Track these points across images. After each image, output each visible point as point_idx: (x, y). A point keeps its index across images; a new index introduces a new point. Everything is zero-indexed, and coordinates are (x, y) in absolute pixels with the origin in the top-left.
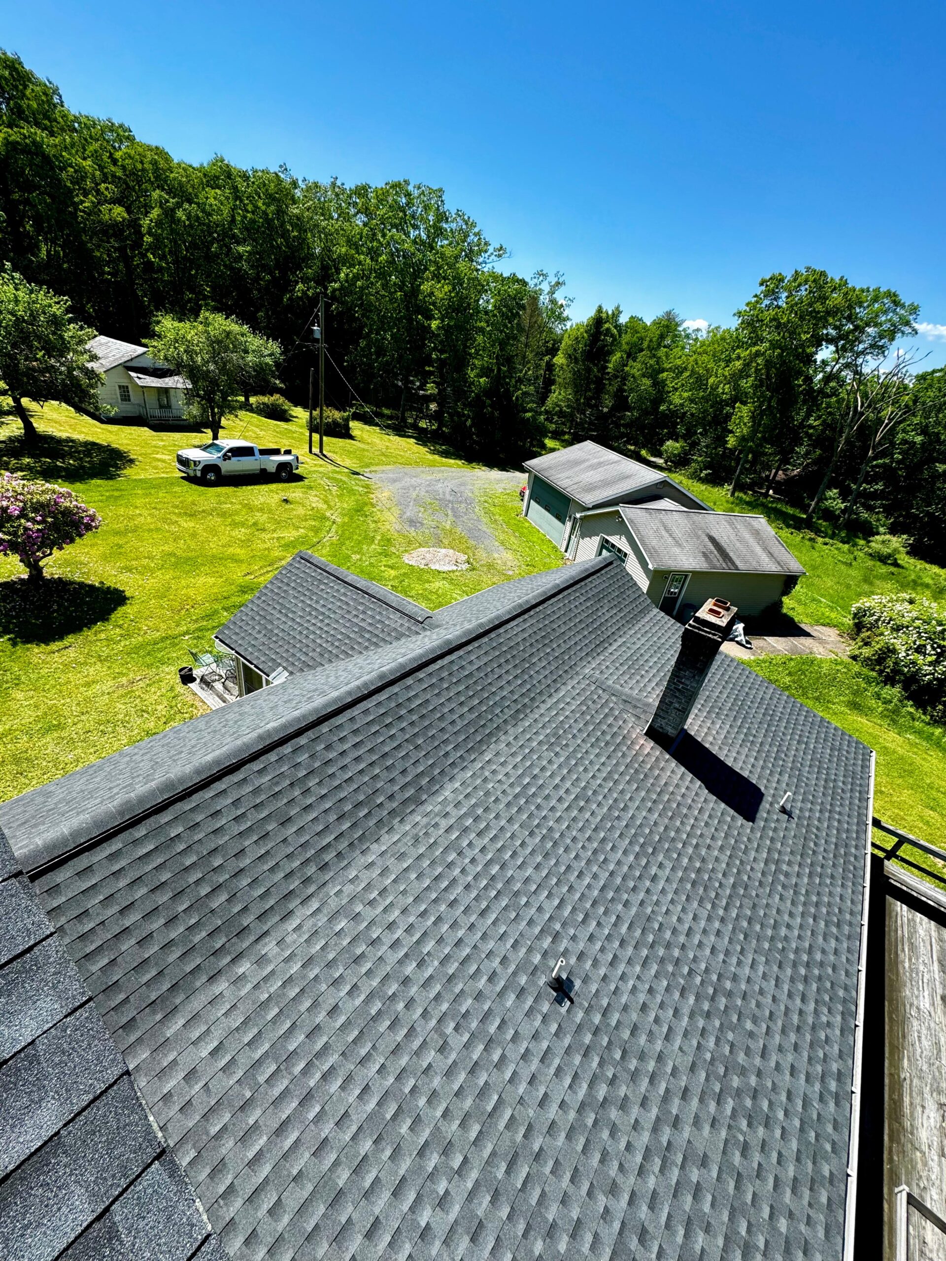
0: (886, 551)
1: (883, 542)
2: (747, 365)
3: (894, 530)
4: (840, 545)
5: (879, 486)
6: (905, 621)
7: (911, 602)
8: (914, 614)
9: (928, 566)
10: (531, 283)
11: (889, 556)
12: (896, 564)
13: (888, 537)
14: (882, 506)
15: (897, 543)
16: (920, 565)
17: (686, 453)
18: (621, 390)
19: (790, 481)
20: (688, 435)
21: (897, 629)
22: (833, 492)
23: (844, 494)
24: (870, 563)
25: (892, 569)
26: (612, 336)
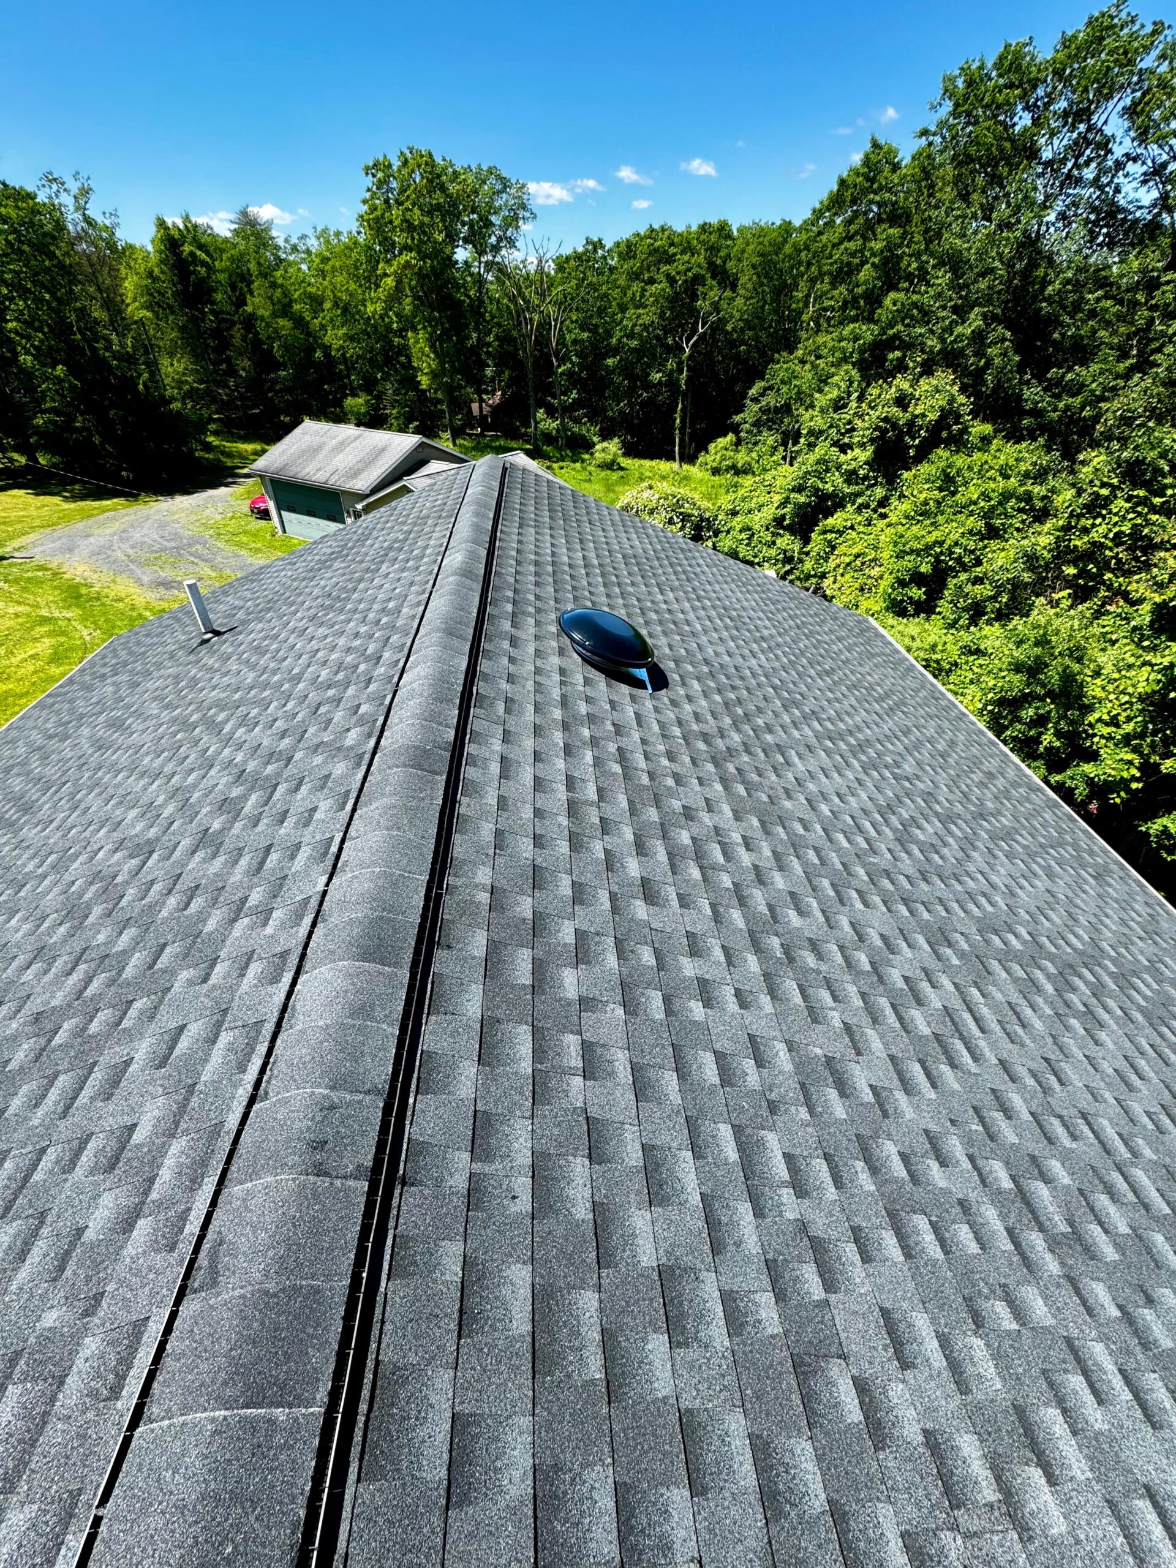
0: (609, 458)
1: (603, 450)
2: (399, 282)
3: (605, 436)
4: (573, 465)
5: (574, 395)
6: (654, 504)
7: (651, 488)
8: (657, 496)
9: (642, 462)
10: (42, 198)
11: (613, 462)
12: (622, 469)
13: (605, 444)
14: (585, 415)
15: (613, 447)
16: (637, 462)
17: (376, 408)
18: (257, 343)
19: (496, 410)
20: (369, 385)
21: (651, 512)
22: (541, 414)
23: (551, 412)
24: (603, 474)
25: (621, 473)
26: (203, 264)
